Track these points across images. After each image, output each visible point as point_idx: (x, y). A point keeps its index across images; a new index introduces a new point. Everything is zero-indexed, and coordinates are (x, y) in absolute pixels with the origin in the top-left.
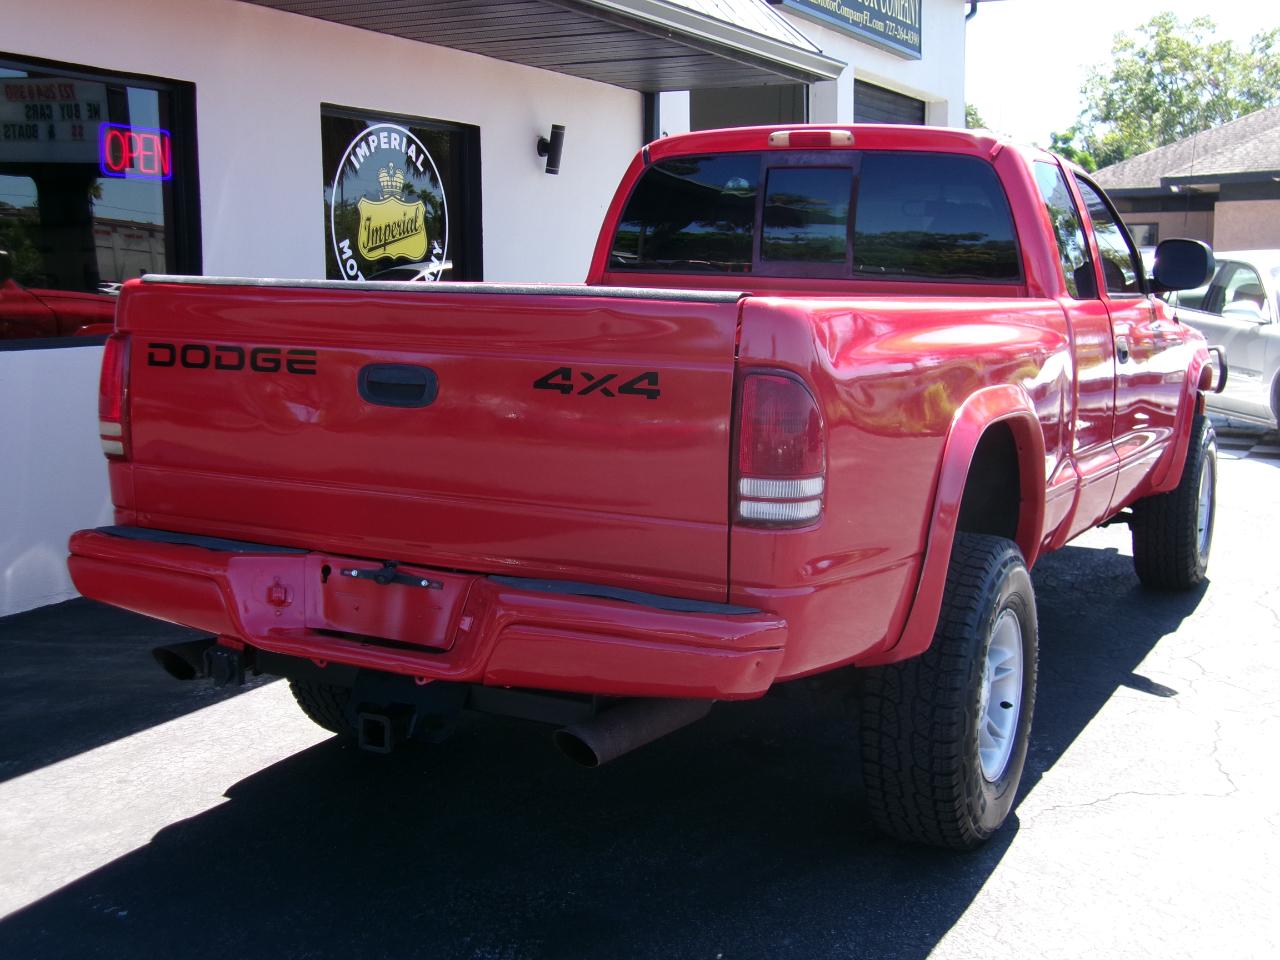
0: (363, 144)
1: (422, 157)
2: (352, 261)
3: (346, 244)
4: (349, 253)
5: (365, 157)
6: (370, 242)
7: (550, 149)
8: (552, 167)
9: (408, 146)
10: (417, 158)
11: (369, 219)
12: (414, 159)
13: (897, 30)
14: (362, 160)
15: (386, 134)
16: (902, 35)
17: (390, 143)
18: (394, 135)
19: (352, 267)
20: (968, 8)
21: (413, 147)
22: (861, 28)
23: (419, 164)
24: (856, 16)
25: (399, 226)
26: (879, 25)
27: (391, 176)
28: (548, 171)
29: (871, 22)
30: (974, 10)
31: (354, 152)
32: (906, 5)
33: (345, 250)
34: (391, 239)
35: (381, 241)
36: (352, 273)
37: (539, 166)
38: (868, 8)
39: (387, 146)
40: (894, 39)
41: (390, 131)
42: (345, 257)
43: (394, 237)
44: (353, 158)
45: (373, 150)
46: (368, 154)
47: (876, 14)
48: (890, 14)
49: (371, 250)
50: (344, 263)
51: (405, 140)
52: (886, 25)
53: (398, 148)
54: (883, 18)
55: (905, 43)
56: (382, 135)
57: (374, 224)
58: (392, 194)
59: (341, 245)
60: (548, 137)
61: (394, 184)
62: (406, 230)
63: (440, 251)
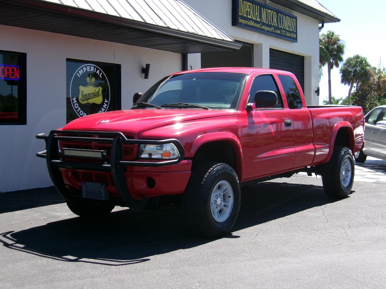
0: (81, 70)
1: (101, 73)
2: (76, 104)
3: (75, 99)
4: (76, 101)
5: (82, 74)
6: (83, 99)
7: (145, 71)
8: (146, 77)
9: (97, 71)
10: (100, 74)
11: (82, 92)
12: (99, 74)
13: (286, 33)
14: (81, 74)
15: (89, 67)
16: (288, 34)
17: (90, 69)
18: (92, 67)
19: (76, 106)
20: (320, 25)
21: (98, 71)
22: (271, 33)
23: (100, 76)
24: (269, 29)
25: (93, 94)
26: (279, 32)
27: (90, 79)
28: (145, 78)
29: (274, 30)
30: (323, 26)
31: (78, 72)
32: (290, 25)
33: (74, 101)
34: (90, 98)
35: (86, 98)
36: (76, 107)
37: (142, 76)
38: (273, 26)
39: (89, 70)
40: (285, 36)
41: (90, 66)
42: (74, 103)
43: (91, 97)
44: (78, 74)
45: (85, 72)
46: (83, 73)
47: (276, 28)
48: (283, 28)
49: (83, 101)
50: (74, 104)
51: (95, 69)
52: (281, 32)
53: (93, 71)
54: (280, 29)
55: (290, 37)
56: (88, 67)
57: (84, 93)
58: (91, 85)
59: (73, 99)
60: (145, 67)
61: (91, 81)
62: (96, 95)
63: (107, 102)
